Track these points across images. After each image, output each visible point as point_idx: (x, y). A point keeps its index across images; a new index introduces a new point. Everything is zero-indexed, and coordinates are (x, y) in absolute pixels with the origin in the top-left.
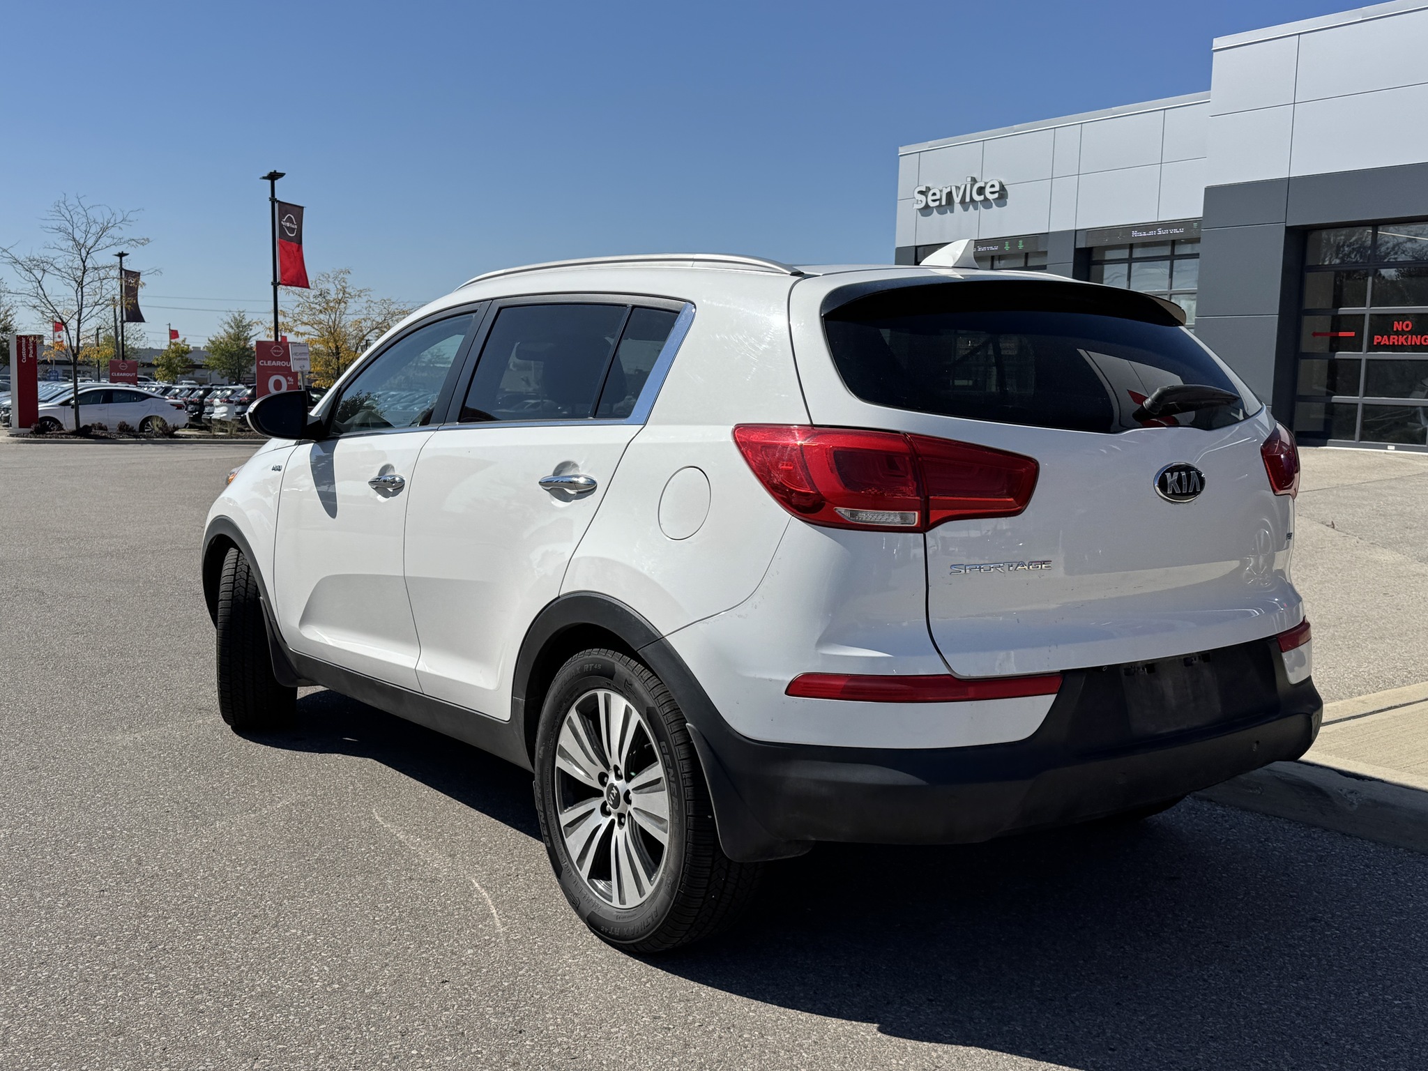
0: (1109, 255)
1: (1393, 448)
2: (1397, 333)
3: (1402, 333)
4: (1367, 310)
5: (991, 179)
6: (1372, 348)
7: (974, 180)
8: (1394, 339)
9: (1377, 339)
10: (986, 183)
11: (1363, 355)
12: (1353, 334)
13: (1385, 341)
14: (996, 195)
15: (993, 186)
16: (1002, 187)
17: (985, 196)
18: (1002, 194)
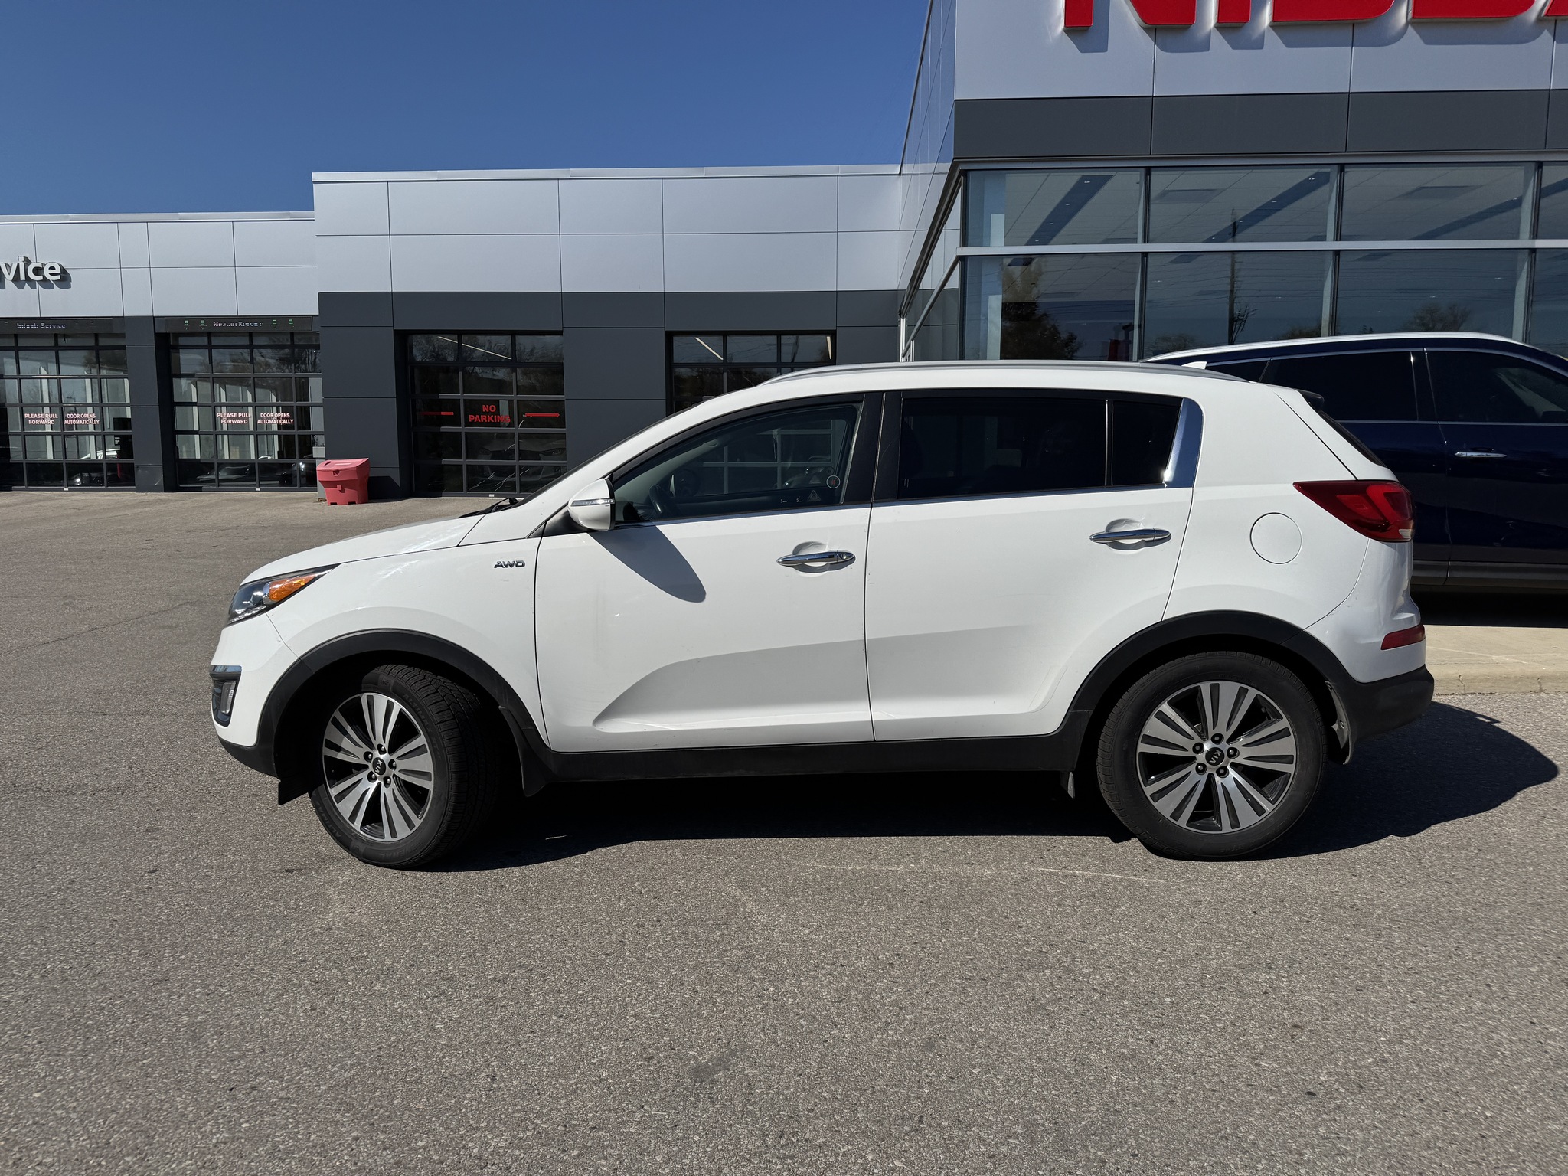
0: (182, 341)
1: (493, 495)
2: (486, 413)
3: (489, 413)
4: (460, 396)
5: (50, 260)
6: (468, 424)
7: (27, 262)
8: (483, 418)
9: (471, 417)
10: (44, 265)
11: (462, 429)
12: (452, 413)
13: (477, 419)
14: (58, 277)
15: (52, 268)
16: (63, 270)
17: (44, 277)
18: (64, 279)
